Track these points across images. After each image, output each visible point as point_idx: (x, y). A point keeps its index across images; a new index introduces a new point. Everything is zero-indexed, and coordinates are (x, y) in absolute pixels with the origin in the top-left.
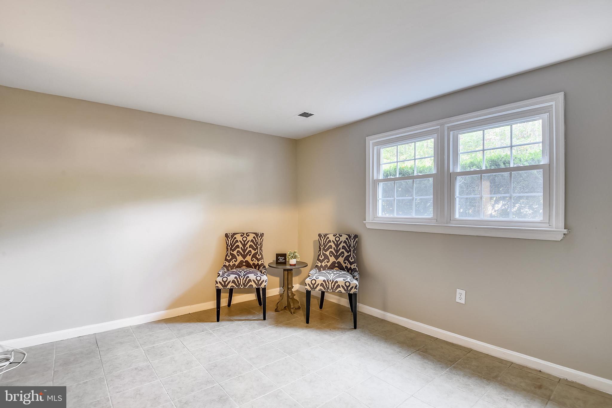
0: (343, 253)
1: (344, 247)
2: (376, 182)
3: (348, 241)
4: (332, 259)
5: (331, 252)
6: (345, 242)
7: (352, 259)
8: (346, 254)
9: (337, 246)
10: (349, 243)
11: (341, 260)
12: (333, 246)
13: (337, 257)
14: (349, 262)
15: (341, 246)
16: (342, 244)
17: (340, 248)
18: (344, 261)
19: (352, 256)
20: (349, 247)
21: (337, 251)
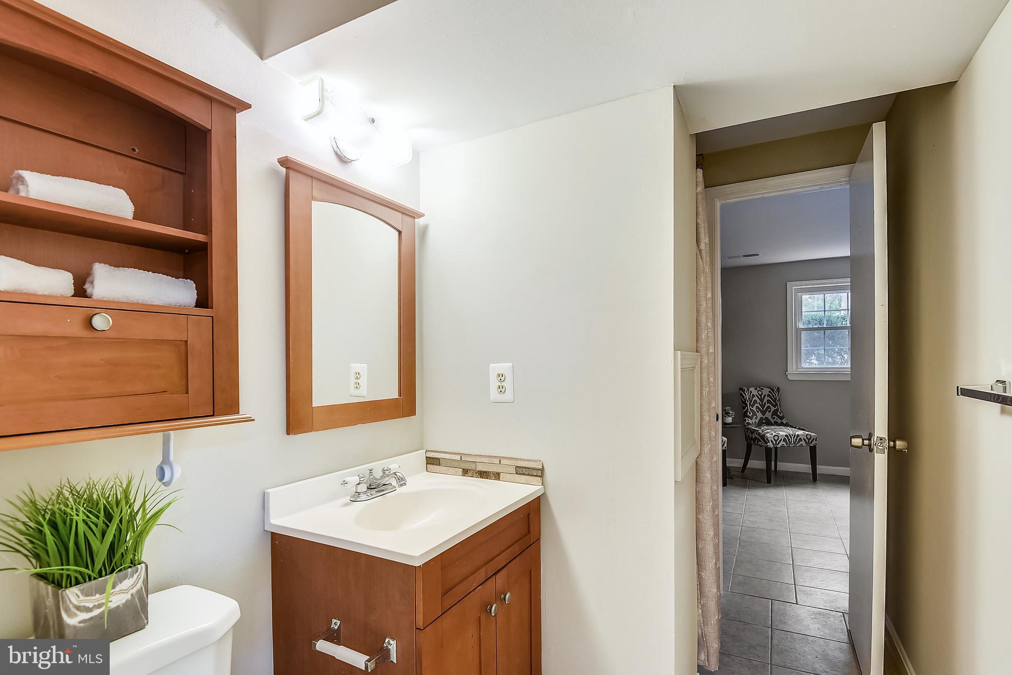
0: (769, 407)
1: (769, 401)
2: (798, 331)
3: (772, 394)
4: (759, 415)
5: (757, 407)
6: (769, 396)
7: (780, 414)
8: (773, 409)
9: (762, 400)
10: (773, 396)
11: (768, 415)
12: (758, 401)
13: (763, 413)
14: (779, 417)
15: (765, 400)
16: (766, 398)
17: (765, 402)
18: (772, 416)
19: (780, 410)
20: (775, 401)
21: (763, 406)
